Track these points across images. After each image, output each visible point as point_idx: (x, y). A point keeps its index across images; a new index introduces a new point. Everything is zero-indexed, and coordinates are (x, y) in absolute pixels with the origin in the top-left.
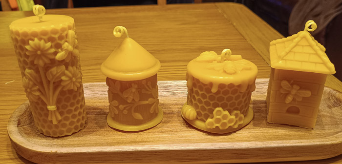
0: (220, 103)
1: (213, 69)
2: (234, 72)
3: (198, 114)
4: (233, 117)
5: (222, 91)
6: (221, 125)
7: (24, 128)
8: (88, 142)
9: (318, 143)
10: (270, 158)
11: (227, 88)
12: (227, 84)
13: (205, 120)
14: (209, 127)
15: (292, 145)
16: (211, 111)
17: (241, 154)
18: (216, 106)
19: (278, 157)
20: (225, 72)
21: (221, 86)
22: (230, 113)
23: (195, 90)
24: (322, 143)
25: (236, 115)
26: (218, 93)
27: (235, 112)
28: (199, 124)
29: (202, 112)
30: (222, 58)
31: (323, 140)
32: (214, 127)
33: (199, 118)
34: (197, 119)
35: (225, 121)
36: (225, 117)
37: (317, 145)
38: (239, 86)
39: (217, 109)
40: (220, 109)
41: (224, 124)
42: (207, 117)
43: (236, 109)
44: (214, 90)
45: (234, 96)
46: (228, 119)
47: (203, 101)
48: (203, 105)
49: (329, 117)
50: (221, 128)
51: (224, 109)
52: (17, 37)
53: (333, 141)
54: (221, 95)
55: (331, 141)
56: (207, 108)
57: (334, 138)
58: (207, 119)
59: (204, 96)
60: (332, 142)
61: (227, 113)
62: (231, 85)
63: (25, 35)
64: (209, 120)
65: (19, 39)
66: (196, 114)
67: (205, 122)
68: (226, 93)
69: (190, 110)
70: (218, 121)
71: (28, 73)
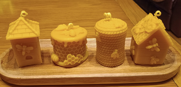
0: (70, 52)
2: (74, 35)
3: (59, 58)
4: (77, 58)
5: (69, 46)
6: (72, 63)
11: (72, 44)
12: (72, 42)
13: (63, 61)
14: (65, 65)
16: (66, 56)
18: (68, 53)
20: (70, 36)
21: (69, 43)
22: (76, 56)
26: (68, 47)
28: (61, 63)
29: (61, 57)
30: (69, 28)
32: (68, 64)
33: (60, 60)
34: (59, 61)
35: (73, 60)
36: (73, 58)
38: (78, 42)
39: (69, 55)
40: (70, 55)
41: (73, 62)
42: (64, 59)
44: (65, 46)
45: (76, 48)
46: (75, 59)
47: (61, 51)
48: (61, 53)
50: (72, 64)
51: (72, 54)
54: (69, 48)
56: (63, 55)
58: (64, 60)
59: (61, 49)
61: (74, 56)
62: (74, 42)
64: (65, 61)
66: (58, 58)
67: (63, 62)
68: (72, 46)
69: (55, 56)
70: (70, 61)
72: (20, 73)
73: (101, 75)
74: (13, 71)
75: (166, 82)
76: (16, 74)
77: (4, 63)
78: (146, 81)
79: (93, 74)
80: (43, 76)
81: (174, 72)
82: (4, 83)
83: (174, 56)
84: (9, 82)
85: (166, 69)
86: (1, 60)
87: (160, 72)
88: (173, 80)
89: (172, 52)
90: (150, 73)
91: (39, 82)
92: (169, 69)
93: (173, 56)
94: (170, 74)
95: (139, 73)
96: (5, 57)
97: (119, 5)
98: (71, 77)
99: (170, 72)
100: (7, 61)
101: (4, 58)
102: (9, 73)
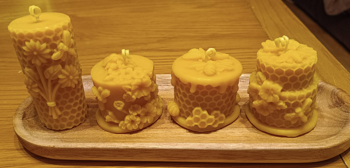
0: (199, 103)
1: (194, 69)
2: (213, 73)
4: (212, 117)
5: (200, 91)
6: (200, 124)
7: (28, 121)
8: (86, 136)
9: (306, 147)
10: (258, 160)
11: (205, 90)
12: (205, 85)
14: (188, 125)
15: (279, 148)
16: (191, 109)
17: (228, 155)
18: (196, 105)
19: (265, 159)
20: (204, 73)
21: (199, 87)
22: (210, 113)
23: (177, 87)
24: (311, 147)
25: (216, 116)
26: (196, 93)
27: (215, 112)
29: (184, 110)
31: (312, 144)
32: (193, 125)
33: (182, 115)
35: (203, 120)
36: (204, 117)
37: (305, 149)
38: (218, 87)
39: (196, 108)
40: (199, 108)
41: (203, 123)
42: (189, 114)
43: (217, 109)
44: (192, 91)
45: (213, 97)
46: (207, 119)
47: (185, 99)
48: (184, 103)
49: (328, 118)
50: (200, 127)
51: (203, 109)
52: (15, 38)
53: (322, 145)
54: (199, 95)
55: (320, 145)
56: (188, 106)
57: (324, 143)
59: (185, 96)
60: (321, 147)
61: (205, 112)
62: (209, 87)
63: (21, 36)
64: (189, 118)
65: (16, 40)
66: (178, 111)
68: (204, 93)
70: (197, 120)
71: (27, 72)
72: (56, 137)
73: (200, 145)
74: (43, 134)
75: (328, 164)
76: (47, 139)
77: (27, 117)
78: (286, 159)
79: (185, 144)
80: (94, 143)
81: (345, 145)
82: (27, 153)
83: (348, 112)
84: (35, 152)
85: (328, 139)
86: (22, 112)
87: (314, 144)
88: (343, 160)
89: (344, 104)
90: (295, 144)
91: (86, 155)
92: (334, 139)
93: (345, 112)
94: (335, 147)
95: (273, 144)
96: (29, 106)
97: (250, 7)
98: (144, 148)
99: (336, 143)
100: (33, 115)
101: (28, 108)
102: (35, 136)
